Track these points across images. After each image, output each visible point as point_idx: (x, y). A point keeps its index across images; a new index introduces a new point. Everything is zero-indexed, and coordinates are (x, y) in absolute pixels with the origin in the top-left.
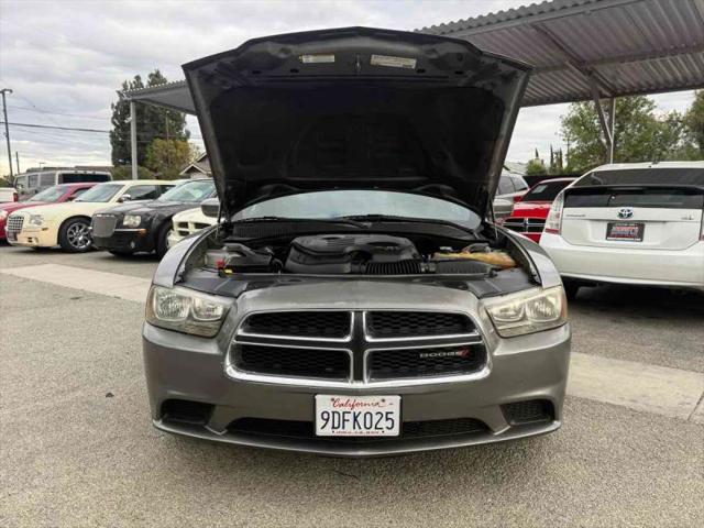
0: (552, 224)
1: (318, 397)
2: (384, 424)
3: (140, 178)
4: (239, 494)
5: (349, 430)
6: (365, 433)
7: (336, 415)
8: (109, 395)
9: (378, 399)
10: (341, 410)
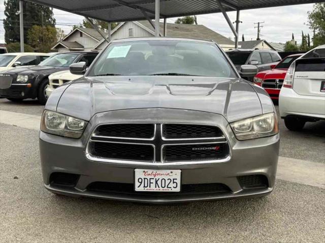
0: (288, 82)
1: (136, 170)
2: (172, 185)
3: (25, 51)
4: (93, 225)
5: (153, 188)
6: (161, 190)
7: (146, 180)
8: (16, 178)
9: (169, 171)
10: (149, 177)
